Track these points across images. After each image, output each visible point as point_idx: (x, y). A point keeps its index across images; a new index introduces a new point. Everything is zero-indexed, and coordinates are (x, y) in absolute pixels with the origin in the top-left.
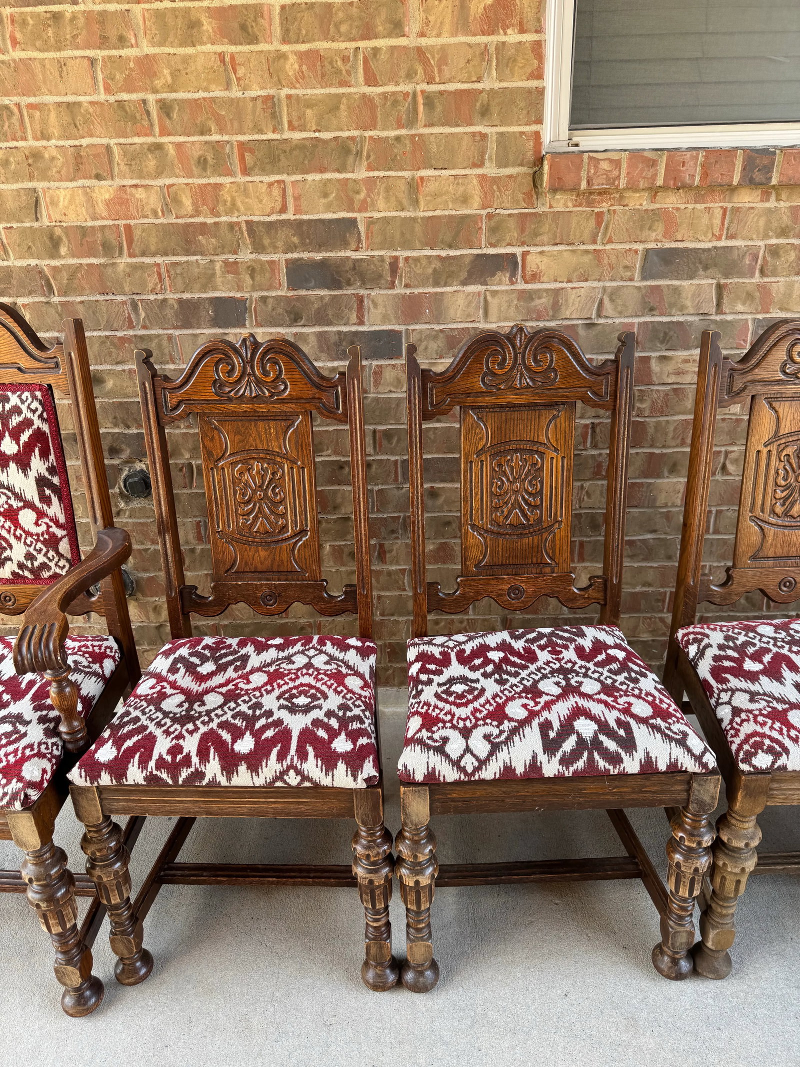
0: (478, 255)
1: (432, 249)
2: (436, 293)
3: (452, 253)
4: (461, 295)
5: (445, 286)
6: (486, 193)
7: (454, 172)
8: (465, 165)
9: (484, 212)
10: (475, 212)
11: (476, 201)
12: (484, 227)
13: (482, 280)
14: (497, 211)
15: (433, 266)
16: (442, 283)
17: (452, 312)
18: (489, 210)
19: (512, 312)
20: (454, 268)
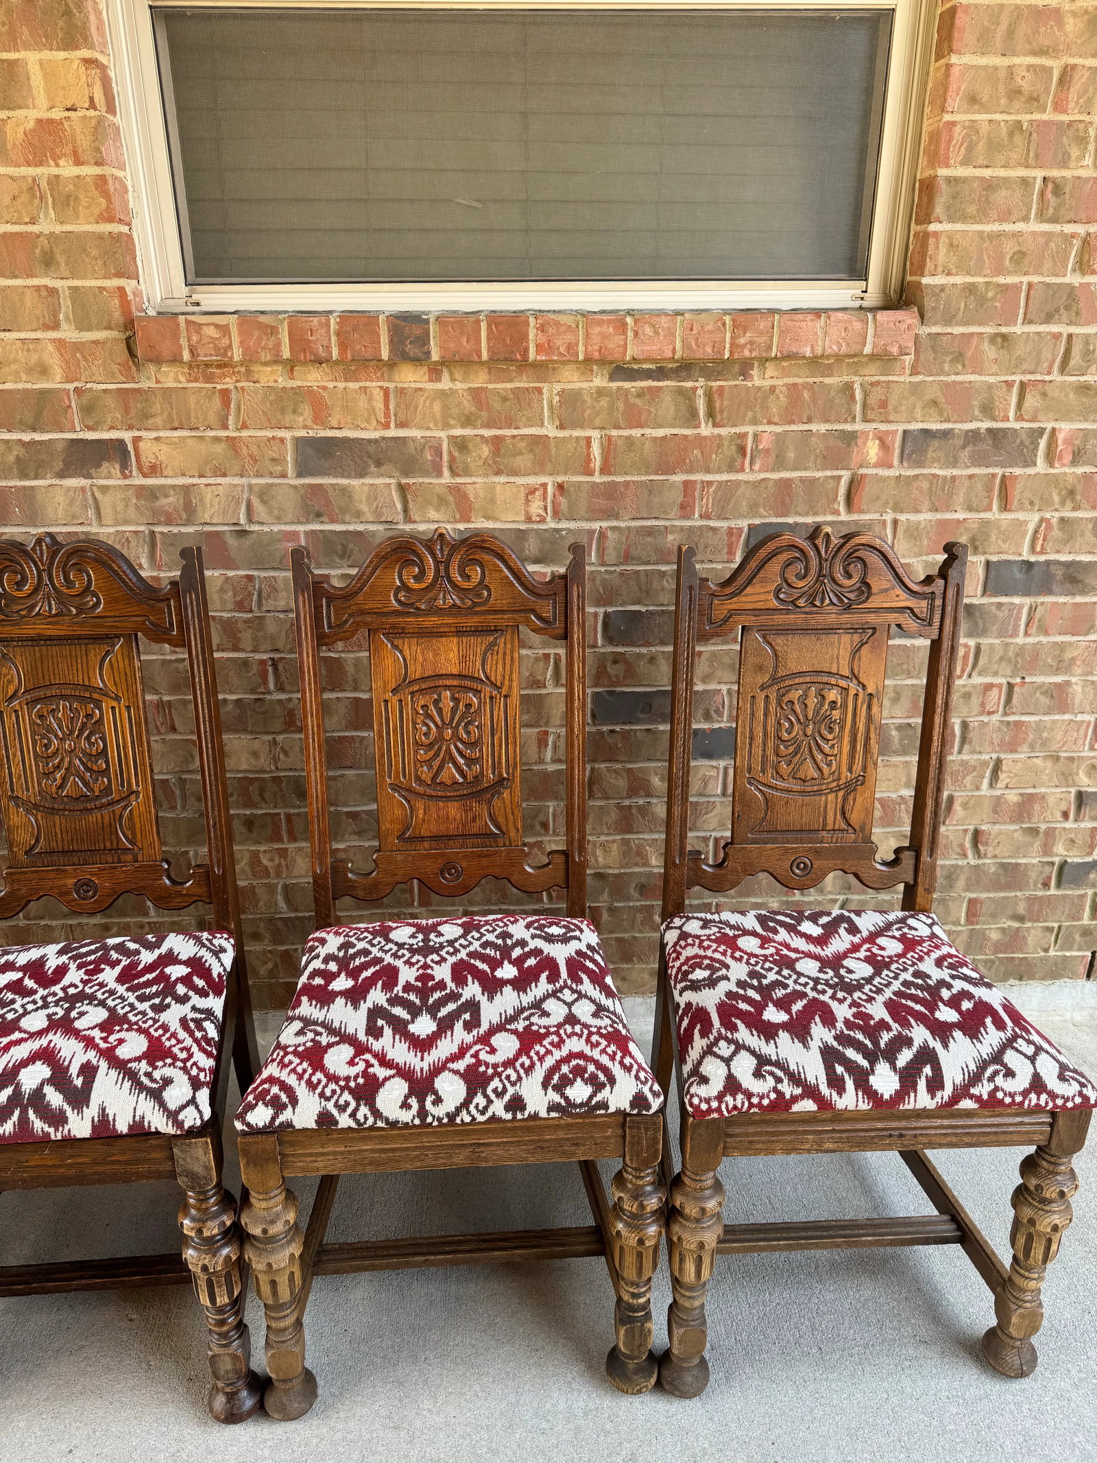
0: (72, 440)
1: (10, 431)
2: (24, 488)
3: (38, 437)
4: (58, 490)
5: (36, 478)
6: (68, 363)
7: (22, 335)
8: (34, 326)
9: (71, 386)
10: (58, 386)
11: (58, 373)
12: (73, 405)
13: (85, 472)
14: (89, 386)
15: (15, 453)
16: (32, 474)
17: (50, 511)
18: (76, 384)
19: (132, 513)
20: (43, 457)
